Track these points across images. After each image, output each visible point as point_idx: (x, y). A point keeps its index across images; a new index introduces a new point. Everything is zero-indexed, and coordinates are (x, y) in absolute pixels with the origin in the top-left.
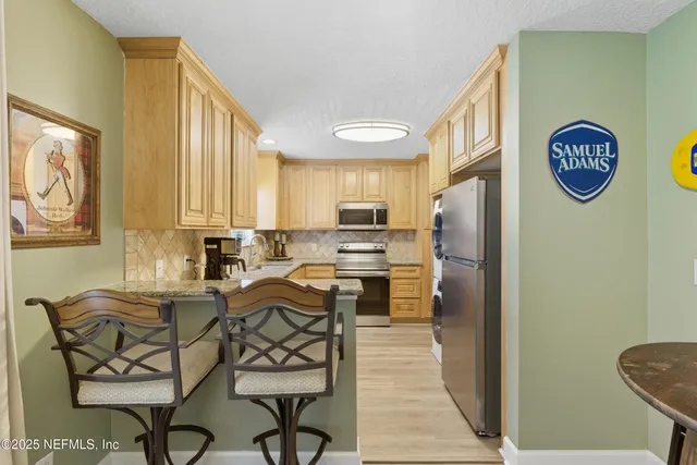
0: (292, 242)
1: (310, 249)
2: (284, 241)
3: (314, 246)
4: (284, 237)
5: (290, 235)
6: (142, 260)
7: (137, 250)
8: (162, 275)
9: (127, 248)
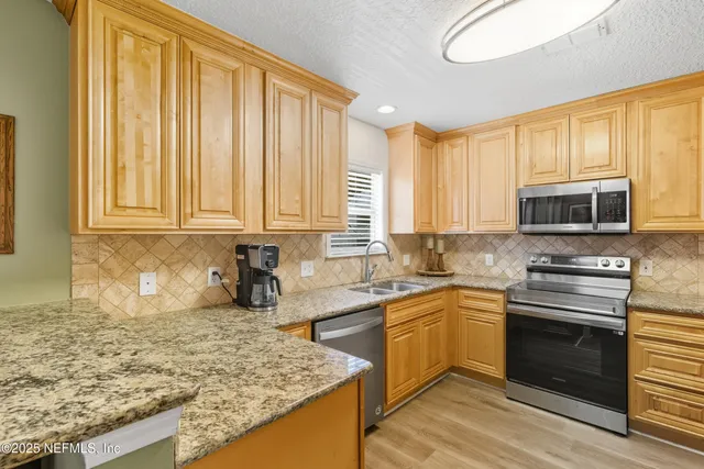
0: (457, 251)
1: (484, 262)
2: (441, 249)
3: (489, 258)
4: (441, 244)
5: (452, 242)
6: (109, 272)
7: (95, 261)
8: (154, 292)
9: (74, 258)
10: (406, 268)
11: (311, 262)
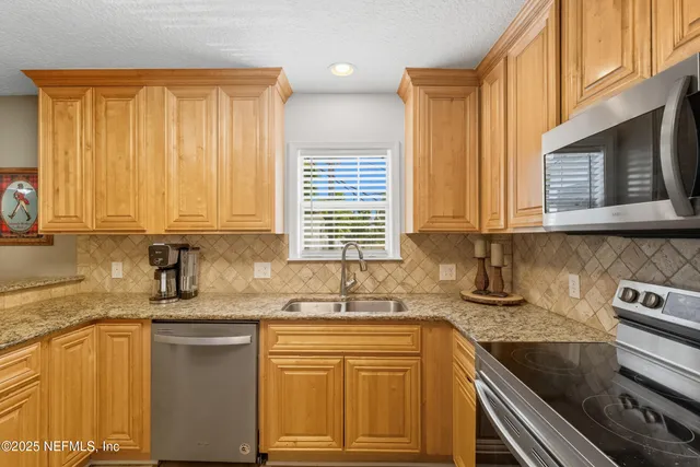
2: (496, 258)
3: (573, 282)
6: (95, 260)
7: (88, 251)
8: (121, 276)
9: (79, 250)
10: (443, 283)
11: (268, 265)
